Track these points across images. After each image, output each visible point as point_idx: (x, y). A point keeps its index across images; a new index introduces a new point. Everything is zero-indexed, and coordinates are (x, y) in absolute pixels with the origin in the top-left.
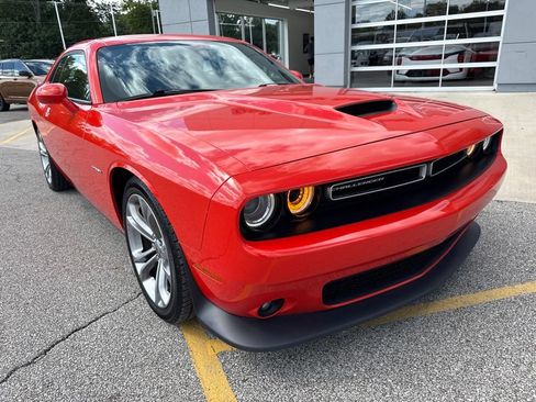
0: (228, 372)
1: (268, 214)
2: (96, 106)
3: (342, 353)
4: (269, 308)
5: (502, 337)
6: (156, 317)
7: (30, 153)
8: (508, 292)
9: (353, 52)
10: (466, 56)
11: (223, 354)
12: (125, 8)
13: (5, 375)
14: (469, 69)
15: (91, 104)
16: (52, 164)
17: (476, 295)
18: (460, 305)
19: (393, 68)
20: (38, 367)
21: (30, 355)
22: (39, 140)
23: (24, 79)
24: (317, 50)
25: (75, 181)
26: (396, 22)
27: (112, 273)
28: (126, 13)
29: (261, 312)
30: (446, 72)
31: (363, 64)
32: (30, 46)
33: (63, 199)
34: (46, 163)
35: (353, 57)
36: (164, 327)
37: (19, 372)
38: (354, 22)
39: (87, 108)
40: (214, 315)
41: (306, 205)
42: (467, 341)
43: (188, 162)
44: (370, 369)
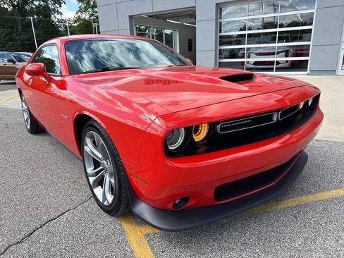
0: (152, 246)
1: (180, 141)
2: (64, 77)
3: (225, 234)
4: (179, 203)
5: (326, 223)
6: (102, 212)
7: (14, 111)
8: (327, 195)
9: (220, 50)
10: (290, 53)
11: (148, 235)
12: (75, 22)
13: (3, 250)
14: (292, 61)
15: (62, 76)
16: (31, 116)
17: (308, 197)
18: (298, 203)
19: (245, 60)
20: (25, 245)
21: (19, 237)
22: (22, 101)
23: (11, 64)
24: (198, 48)
25: (47, 127)
26: (247, 32)
27: (72, 184)
28: (76, 25)
29: (174, 205)
30: (278, 63)
31: (225, 58)
32: (14, 44)
33: (38, 139)
34: (26, 116)
35: (220, 54)
36: (108, 218)
37: (13, 248)
38: (220, 32)
39: (58, 79)
40: (143, 209)
41: (203, 137)
42: (305, 225)
43: (125, 109)
44: (244, 244)
